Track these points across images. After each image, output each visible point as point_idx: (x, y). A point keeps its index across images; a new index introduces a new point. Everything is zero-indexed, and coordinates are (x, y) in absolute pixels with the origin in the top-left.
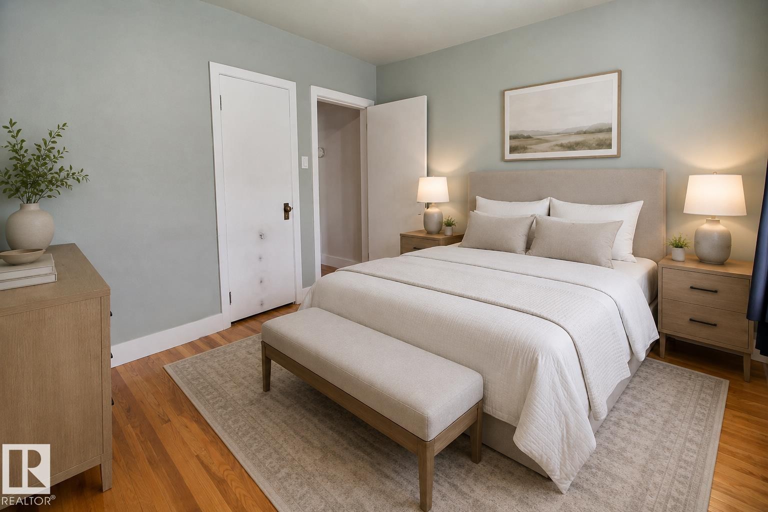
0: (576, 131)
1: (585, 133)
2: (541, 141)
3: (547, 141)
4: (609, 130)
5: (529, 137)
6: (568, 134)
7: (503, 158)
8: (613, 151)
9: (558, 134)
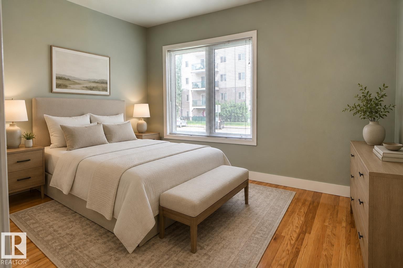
0: (93, 81)
1: (97, 83)
2: (75, 83)
3: (79, 84)
4: (107, 83)
5: (68, 80)
6: (90, 81)
7: (51, 91)
8: (108, 93)
9: (85, 81)
